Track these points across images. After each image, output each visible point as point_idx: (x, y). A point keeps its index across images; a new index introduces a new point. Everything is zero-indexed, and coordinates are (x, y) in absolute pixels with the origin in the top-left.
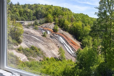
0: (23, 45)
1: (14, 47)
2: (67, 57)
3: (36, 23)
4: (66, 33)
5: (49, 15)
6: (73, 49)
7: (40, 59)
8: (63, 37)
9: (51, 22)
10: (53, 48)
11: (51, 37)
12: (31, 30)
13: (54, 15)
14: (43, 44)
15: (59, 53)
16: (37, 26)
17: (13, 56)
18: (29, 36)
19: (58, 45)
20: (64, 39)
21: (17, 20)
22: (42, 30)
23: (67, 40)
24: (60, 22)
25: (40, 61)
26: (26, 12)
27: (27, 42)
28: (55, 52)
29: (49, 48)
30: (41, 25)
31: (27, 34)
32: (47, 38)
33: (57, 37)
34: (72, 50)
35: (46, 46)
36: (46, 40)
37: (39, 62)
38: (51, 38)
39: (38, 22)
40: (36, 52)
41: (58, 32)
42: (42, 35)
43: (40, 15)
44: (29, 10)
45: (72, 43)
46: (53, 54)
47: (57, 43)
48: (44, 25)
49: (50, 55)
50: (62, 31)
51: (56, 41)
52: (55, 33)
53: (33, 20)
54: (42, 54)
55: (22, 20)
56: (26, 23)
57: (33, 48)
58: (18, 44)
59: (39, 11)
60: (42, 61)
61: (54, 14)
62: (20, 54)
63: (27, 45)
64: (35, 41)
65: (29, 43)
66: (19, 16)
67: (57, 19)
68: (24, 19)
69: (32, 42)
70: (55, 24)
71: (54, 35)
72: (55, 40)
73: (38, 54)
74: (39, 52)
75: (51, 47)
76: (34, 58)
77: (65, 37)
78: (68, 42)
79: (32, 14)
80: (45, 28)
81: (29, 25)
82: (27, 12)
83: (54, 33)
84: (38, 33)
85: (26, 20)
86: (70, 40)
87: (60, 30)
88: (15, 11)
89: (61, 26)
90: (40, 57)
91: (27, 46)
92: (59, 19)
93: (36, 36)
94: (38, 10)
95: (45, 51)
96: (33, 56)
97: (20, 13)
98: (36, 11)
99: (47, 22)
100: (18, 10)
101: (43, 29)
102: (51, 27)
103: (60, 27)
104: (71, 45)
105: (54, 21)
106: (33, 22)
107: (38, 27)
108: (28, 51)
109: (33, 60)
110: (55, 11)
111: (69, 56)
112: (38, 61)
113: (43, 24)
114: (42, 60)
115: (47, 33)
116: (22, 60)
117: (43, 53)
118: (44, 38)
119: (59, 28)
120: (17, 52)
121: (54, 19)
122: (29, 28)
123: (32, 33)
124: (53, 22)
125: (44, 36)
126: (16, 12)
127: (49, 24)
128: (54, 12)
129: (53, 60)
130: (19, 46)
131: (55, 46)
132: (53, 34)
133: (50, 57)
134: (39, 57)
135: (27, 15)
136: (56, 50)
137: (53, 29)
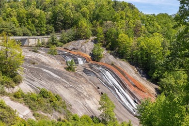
0: (24, 87)
1: (7, 90)
2: (121, 117)
3: (53, 40)
4: (120, 64)
5: (83, 22)
6: (137, 99)
7: (59, 117)
8: (112, 73)
9: (87, 38)
10: (90, 97)
11: (85, 71)
12: (43, 57)
13: (95, 21)
14: (66, 85)
15: (100, 106)
16: (54, 47)
17: (4, 108)
18: (37, 69)
19: (100, 90)
20: (116, 77)
21: (14, 34)
22: (65, 55)
23: (122, 78)
24: (107, 36)
25: (59, 120)
26: (31, 16)
27: (31, 82)
28: (94, 105)
29: (79, 94)
30: (65, 46)
31: (34, 64)
32: (76, 74)
33: (99, 72)
34: (135, 102)
35: (73, 90)
36: (75, 79)
37: (57, 122)
38: (84, 75)
39: (58, 37)
40: (51, 101)
41: (103, 61)
42: (66, 66)
43: (62, 21)
44: (38, 12)
45: (135, 86)
46: (88, 108)
47: (98, 85)
48: (70, 46)
49: (81, 109)
50: (111, 58)
51: (96, 80)
52: (95, 62)
53: (48, 33)
54: (63, 107)
55: (24, 35)
56: (33, 41)
57: (43, 94)
58: (14, 84)
59: (60, 12)
60: (64, 121)
61: (94, 19)
62: (19, 104)
63: (33, 88)
64: (51, 79)
65: (36, 84)
66: (18, 25)
67: (100, 30)
68: (28, 32)
69: (43, 82)
70: (95, 41)
71: (91, 68)
72: (95, 77)
73: (55, 107)
74: (58, 103)
75: (85, 94)
76: (46, 115)
77: (117, 73)
78: (126, 82)
79: (45, 21)
80: (73, 52)
81: (38, 46)
82: (34, 16)
83: (93, 62)
84: (56, 64)
85: (33, 35)
86: (131, 78)
87: (107, 57)
88: (9, 15)
89: (110, 46)
90: (60, 112)
91: (32, 90)
92: (105, 29)
93: (51, 70)
94: (57, 10)
95: (71, 102)
96: (45, 111)
97: (20, 18)
98: (54, 12)
99: (77, 37)
100: (15, 13)
101: (69, 55)
102: (87, 49)
103: (107, 49)
104: (132, 90)
105: (94, 35)
106: (46, 39)
107: (59, 48)
108: (33, 100)
109: (44, 117)
110: (97, 11)
111: (126, 115)
112: (55, 120)
113: (69, 41)
114: (63, 118)
115: (78, 63)
116: (21, 116)
117: (65, 105)
118: (69, 74)
119: (104, 52)
120: (13, 100)
121: (93, 31)
122: (37, 52)
123: (43, 63)
124: (92, 38)
125: (69, 69)
126: (11, 16)
127: (81, 41)
128: (94, 13)
129: (88, 121)
130: (16, 89)
131: (93, 92)
132: (90, 66)
133: (80, 114)
134: (56, 113)
135: (33, 22)
136: (94, 100)
137: (91, 54)
